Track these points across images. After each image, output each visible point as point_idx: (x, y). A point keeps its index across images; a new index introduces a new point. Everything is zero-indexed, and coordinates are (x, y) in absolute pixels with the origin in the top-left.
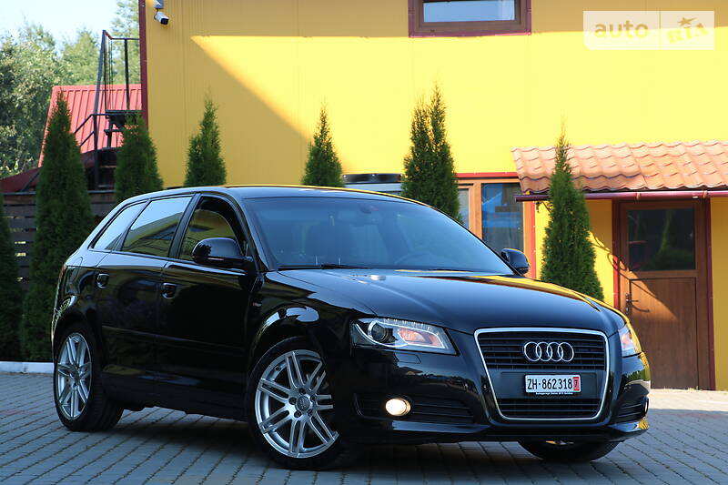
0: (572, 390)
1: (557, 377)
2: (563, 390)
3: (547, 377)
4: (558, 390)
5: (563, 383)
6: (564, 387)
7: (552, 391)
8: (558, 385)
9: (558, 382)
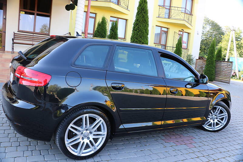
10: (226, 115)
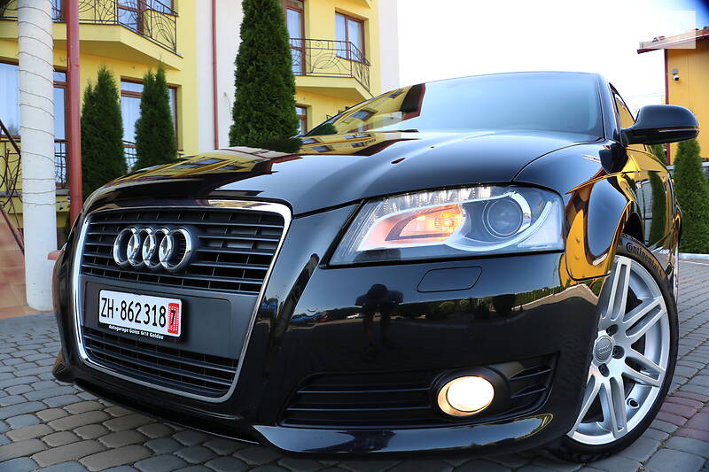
0: (165, 331)
1: (143, 299)
2: (150, 328)
3: (130, 298)
4: (142, 327)
5: (152, 313)
6: (152, 321)
7: (133, 325)
8: (142, 317)
9: (144, 310)
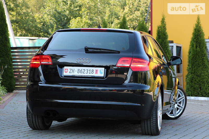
10: (183, 97)
